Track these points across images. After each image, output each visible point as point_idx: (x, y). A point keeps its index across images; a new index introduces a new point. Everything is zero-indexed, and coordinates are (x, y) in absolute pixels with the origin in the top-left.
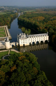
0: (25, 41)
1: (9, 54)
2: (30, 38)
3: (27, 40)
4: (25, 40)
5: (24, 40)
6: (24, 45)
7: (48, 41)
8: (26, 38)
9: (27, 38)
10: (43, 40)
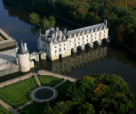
0: (63, 47)
1: (39, 84)
2: (73, 37)
3: (66, 43)
4: (63, 44)
5: (60, 45)
6: (60, 55)
7: (108, 41)
8: (64, 38)
9: (67, 37)
10: (97, 40)
